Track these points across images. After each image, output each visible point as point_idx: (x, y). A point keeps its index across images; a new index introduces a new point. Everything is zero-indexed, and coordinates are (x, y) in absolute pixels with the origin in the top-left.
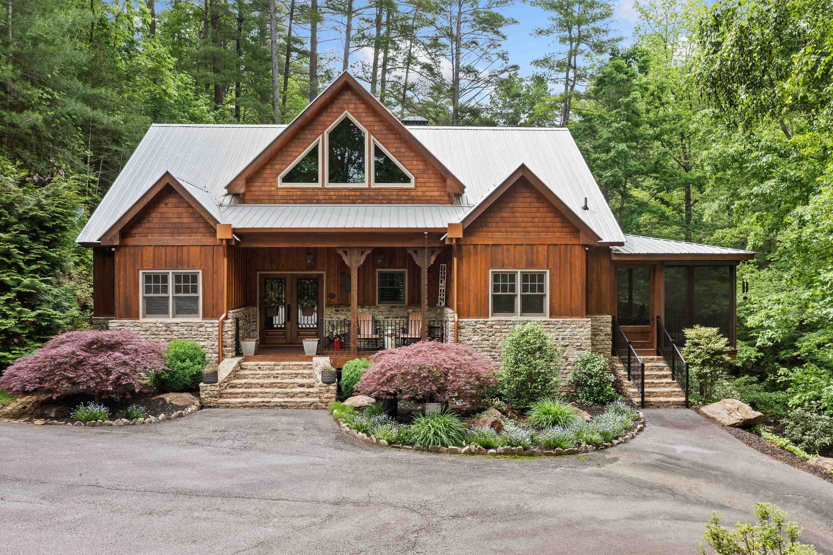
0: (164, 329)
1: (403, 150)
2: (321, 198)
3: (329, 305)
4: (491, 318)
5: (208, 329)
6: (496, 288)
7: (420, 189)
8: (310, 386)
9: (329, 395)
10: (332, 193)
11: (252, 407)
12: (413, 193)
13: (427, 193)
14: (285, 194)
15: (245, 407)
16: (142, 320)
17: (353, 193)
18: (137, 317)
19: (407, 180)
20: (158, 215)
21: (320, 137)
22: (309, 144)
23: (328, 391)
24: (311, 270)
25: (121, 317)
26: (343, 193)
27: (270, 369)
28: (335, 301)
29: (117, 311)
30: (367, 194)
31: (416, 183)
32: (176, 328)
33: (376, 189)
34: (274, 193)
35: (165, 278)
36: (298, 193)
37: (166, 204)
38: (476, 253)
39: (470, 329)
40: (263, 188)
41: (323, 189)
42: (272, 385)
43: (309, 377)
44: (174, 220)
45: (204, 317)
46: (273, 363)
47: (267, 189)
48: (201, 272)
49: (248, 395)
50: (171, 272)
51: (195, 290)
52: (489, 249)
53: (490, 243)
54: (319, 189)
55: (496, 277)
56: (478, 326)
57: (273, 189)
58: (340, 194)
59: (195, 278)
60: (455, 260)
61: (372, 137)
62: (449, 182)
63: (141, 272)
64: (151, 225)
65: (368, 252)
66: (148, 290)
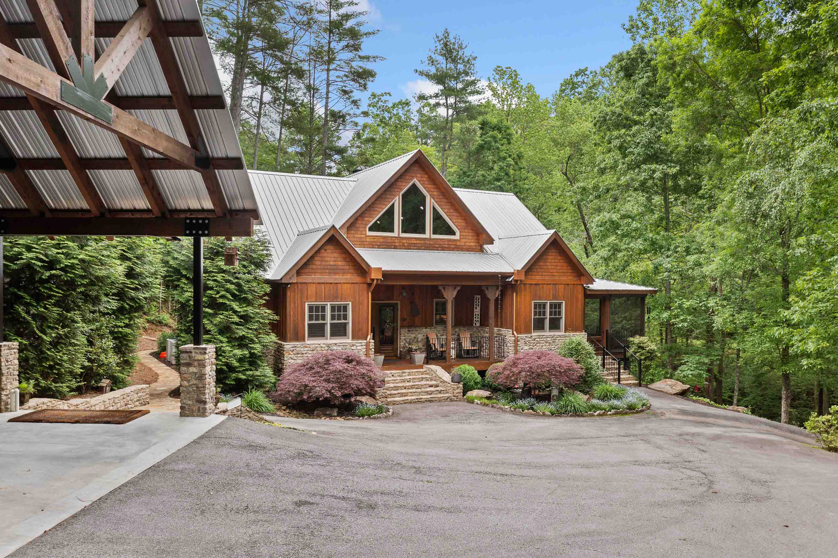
0: (326, 348)
1: (452, 211)
2: (397, 244)
3: (402, 327)
4: (533, 334)
5: (358, 348)
6: (536, 313)
7: (463, 240)
8: (437, 386)
9: (458, 391)
10: (405, 241)
11: (410, 403)
12: (458, 244)
13: (467, 244)
14: (372, 240)
15: (405, 403)
16: (308, 342)
17: (419, 242)
18: (304, 340)
19: (454, 233)
20: (320, 259)
21: (397, 197)
22: (389, 202)
23: (458, 388)
24: (390, 300)
25: (291, 340)
26: (412, 242)
27: (399, 376)
28: (405, 323)
29: (288, 335)
30: (428, 242)
31: (460, 235)
32: (335, 348)
33: (434, 239)
34: (364, 240)
35: (323, 308)
36: (381, 240)
37: (326, 250)
38: (525, 290)
39: (523, 341)
40: (356, 236)
41: (399, 237)
42: (412, 387)
43: (431, 380)
44: (332, 263)
45: (353, 338)
46: (401, 372)
47: (359, 236)
48: (350, 303)
49: (402, 395)
50: (329, 303)
51: (345, 317)
52: (533, 286)
53: (533, 283)
54: (396, 237)
55: (535, 305)
56: (527, 339)
57: (363, 236)
58: (410, 242)
59: (345, 308)
60: (515, 294)
61: (432, 200)
62: (484, 236)
63: (306, 304)
64: (314, 267)
65: (458, 288)
66: (311, 318)
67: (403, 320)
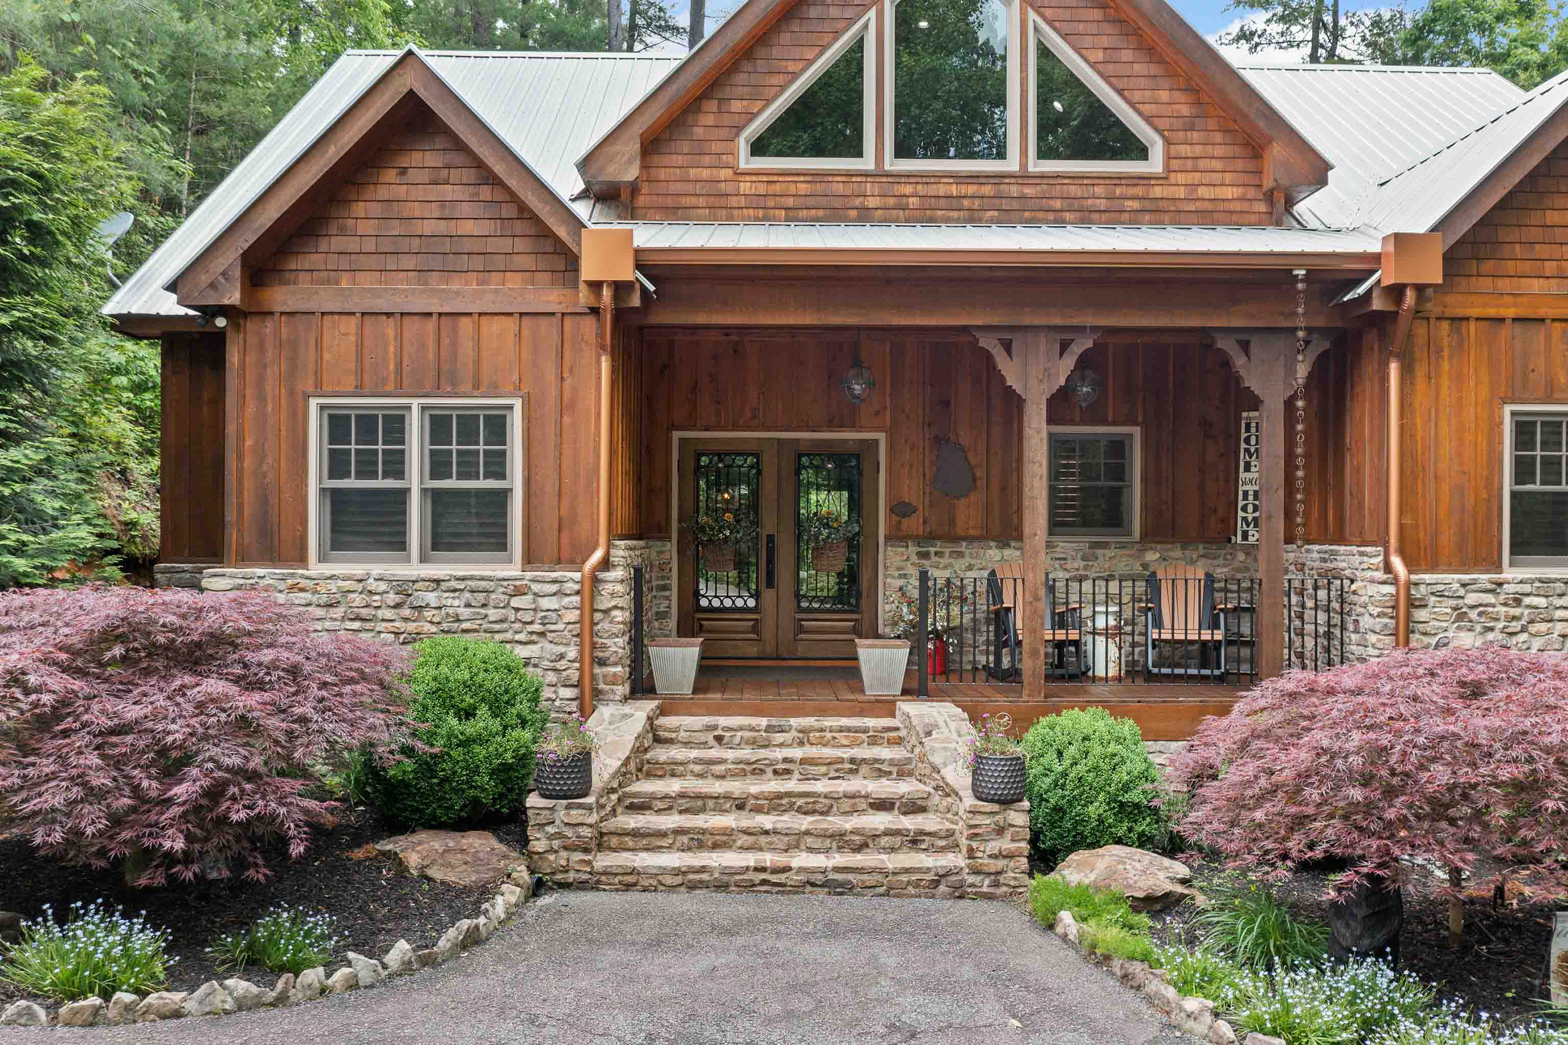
0: (392, 598)
1: (1127, 55)
2: (872, 202)
3: (895, 537)
4: (1509, 574)
5: (545, 603)
6: (1523, 470)
7: (1181, 178)
8: (914, 807)
9: (1005, 844)
10: (908, 189)
11: (721, 887)
12: (1157, 192)
13: (1203, 192)
14: (762, 189)
15: (692, 887)
16: (316, 568)
17: (971, 190)
18: (302, 559)
19: (1142, 152)
20: (376, 209)
21: (872, 14)
22: (837, 34)
23: (1000, 831)
24: (842, 426)
25: (244, 558)
26: (942, 190)
27: (753, 743)
28: (913, 524)
29: (232, 536)
30: (1014, 190)
31: (1168, 158)
32: (432, 598)
33: (1042, 176)
34: (729, 188)
35: (396, 425)
36: (803, 188)
38: (1460, 345)
39: (1445, 607)
40: (693, 173)
41: (879, 174)
42: (776, 803)
43: (902, 775)
45: (530, 559)
46: (764, 722)
47: (705, 173)
48: (518, 404)
49: (700, 840)
50: (415, 403)
51: (497, 466)
52: (1505, 332)
53: (1511, 312)
54: (866, 174)
55: (1524, 430)
56: (1472, 598)
57: (725, 173)
58: (932, 190)
59: (497, 426)
60: (1394, 368)
61: (1032, 15)
62: (1277, 151)
63: (314, 403)
64: (352, 244)
65: (1083, 344)
66: (337, 466)
67: (900, 510)
